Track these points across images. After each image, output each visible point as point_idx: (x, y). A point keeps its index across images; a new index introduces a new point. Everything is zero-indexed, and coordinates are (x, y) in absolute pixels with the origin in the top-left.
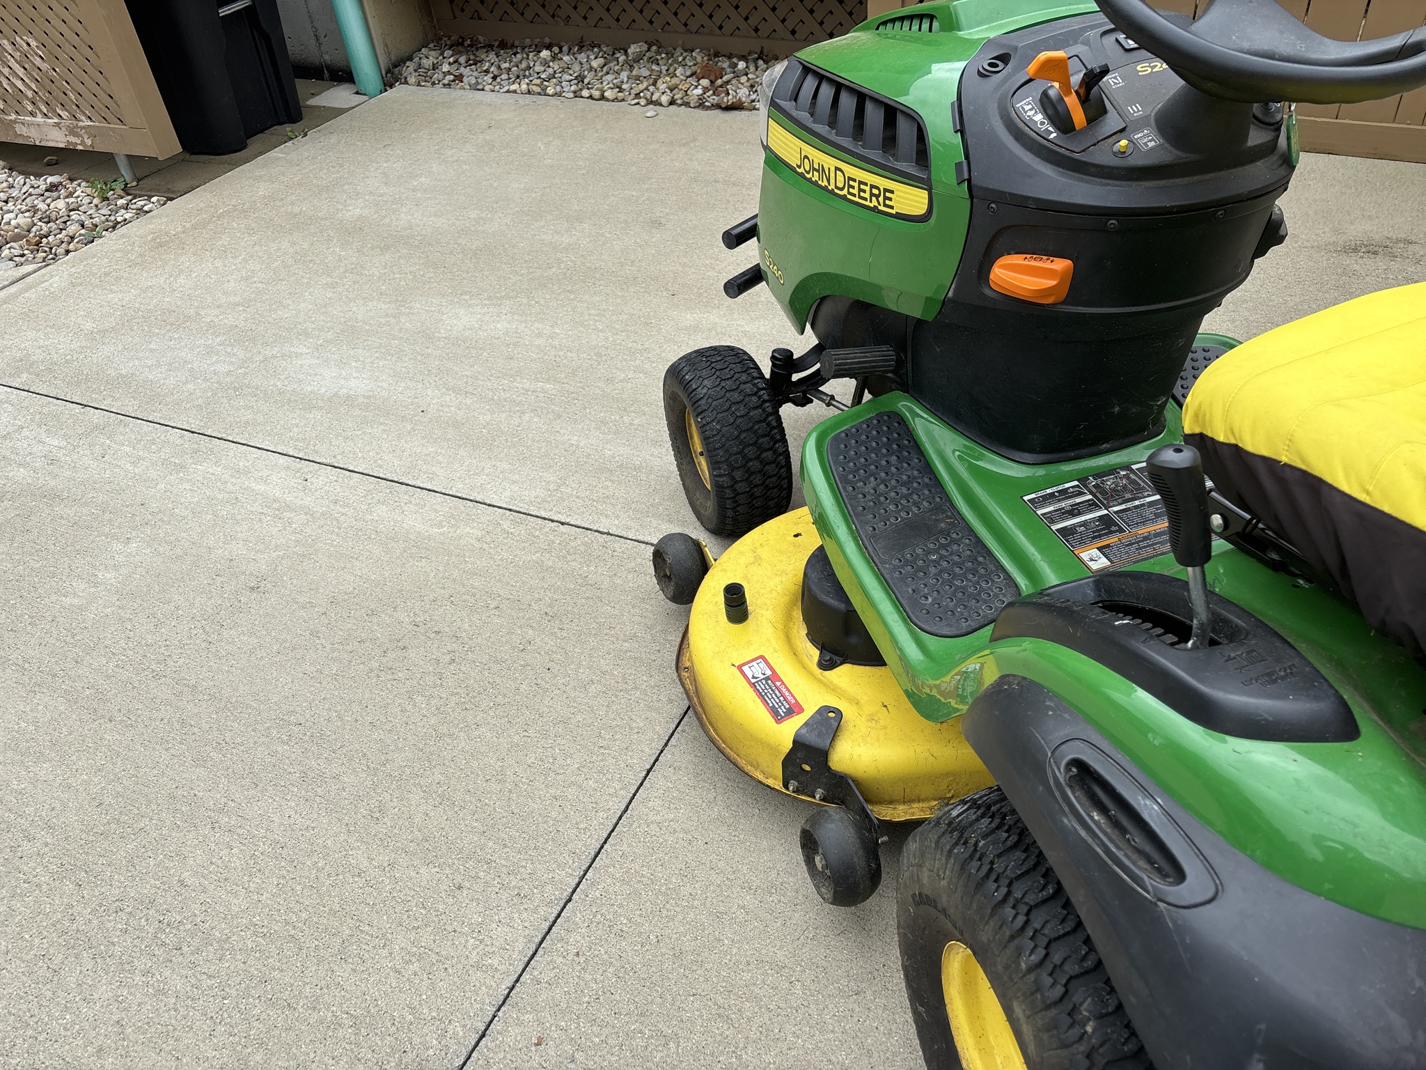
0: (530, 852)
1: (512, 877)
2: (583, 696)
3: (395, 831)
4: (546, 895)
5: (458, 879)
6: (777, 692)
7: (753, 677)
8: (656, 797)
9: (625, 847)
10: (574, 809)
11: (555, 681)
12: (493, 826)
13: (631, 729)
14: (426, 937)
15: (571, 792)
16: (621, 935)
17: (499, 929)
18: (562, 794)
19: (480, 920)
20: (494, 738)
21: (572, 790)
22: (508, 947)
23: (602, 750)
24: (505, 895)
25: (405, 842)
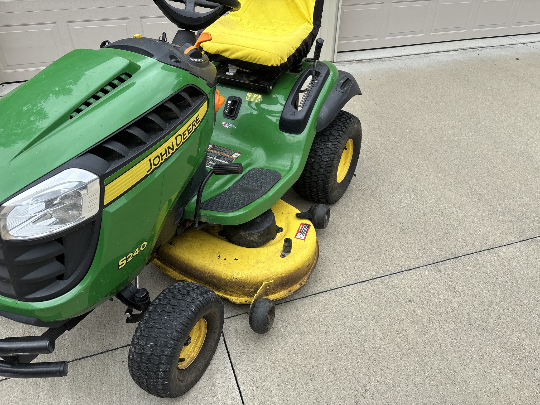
0: (384, 295)
1: (393, 292)
2: (330, 329)
3: (424, 333)
4: (386, 282)
5: (409, 303)
6: (303, 229)
7: (304, 235)
8: (337, 282)
9: (356, 277)
10: (362, 296)
11: (334, 344)
12: (390, 310)
13: (325, 305)
14: (426, 295)
15: (359, 301)
16: (373, 261)
17: (404, 283)
18: (362, 303)
19: (409, 289)
20: (371, 339)
21: (358, 302)
22: (405, 278)
23: (340, 306)
24: (398, 290)
25: (422, 326)
